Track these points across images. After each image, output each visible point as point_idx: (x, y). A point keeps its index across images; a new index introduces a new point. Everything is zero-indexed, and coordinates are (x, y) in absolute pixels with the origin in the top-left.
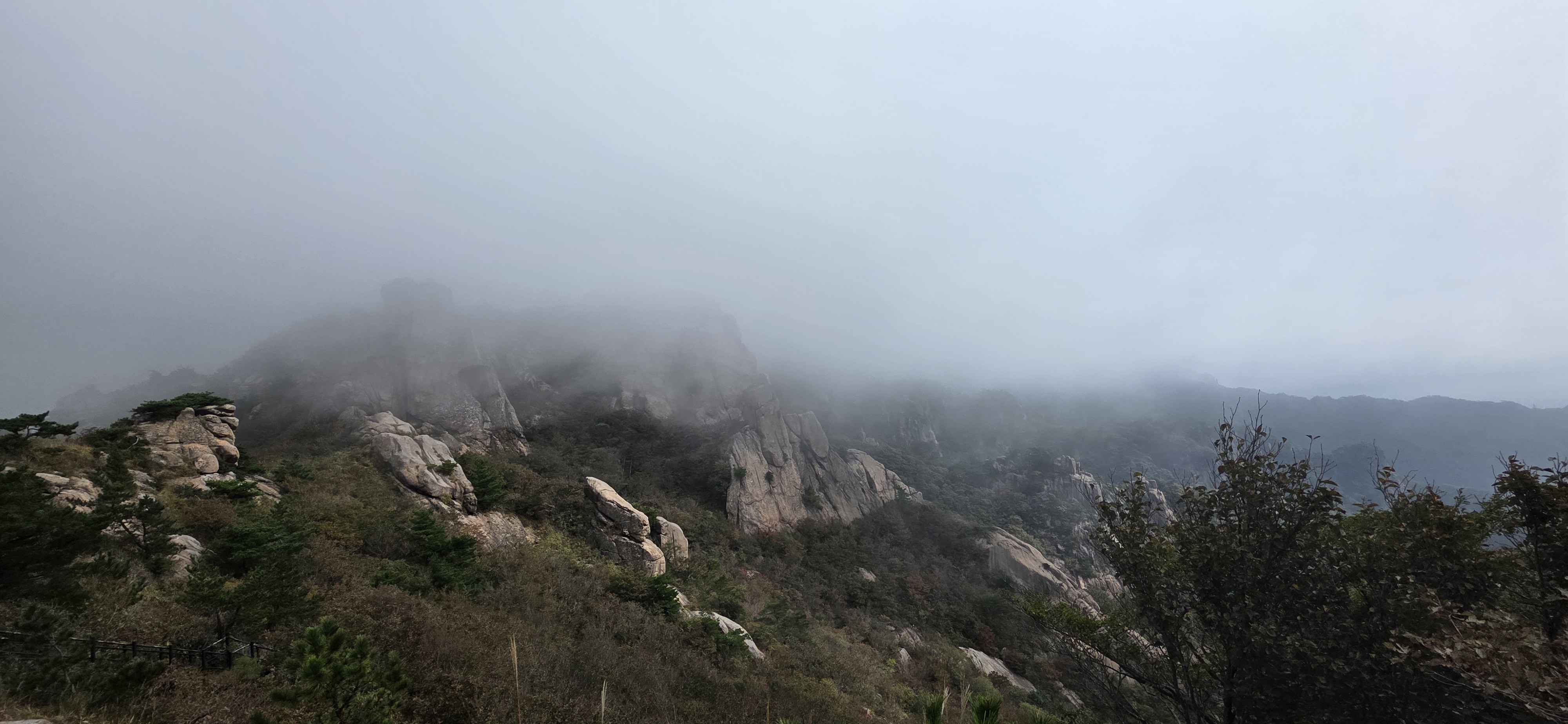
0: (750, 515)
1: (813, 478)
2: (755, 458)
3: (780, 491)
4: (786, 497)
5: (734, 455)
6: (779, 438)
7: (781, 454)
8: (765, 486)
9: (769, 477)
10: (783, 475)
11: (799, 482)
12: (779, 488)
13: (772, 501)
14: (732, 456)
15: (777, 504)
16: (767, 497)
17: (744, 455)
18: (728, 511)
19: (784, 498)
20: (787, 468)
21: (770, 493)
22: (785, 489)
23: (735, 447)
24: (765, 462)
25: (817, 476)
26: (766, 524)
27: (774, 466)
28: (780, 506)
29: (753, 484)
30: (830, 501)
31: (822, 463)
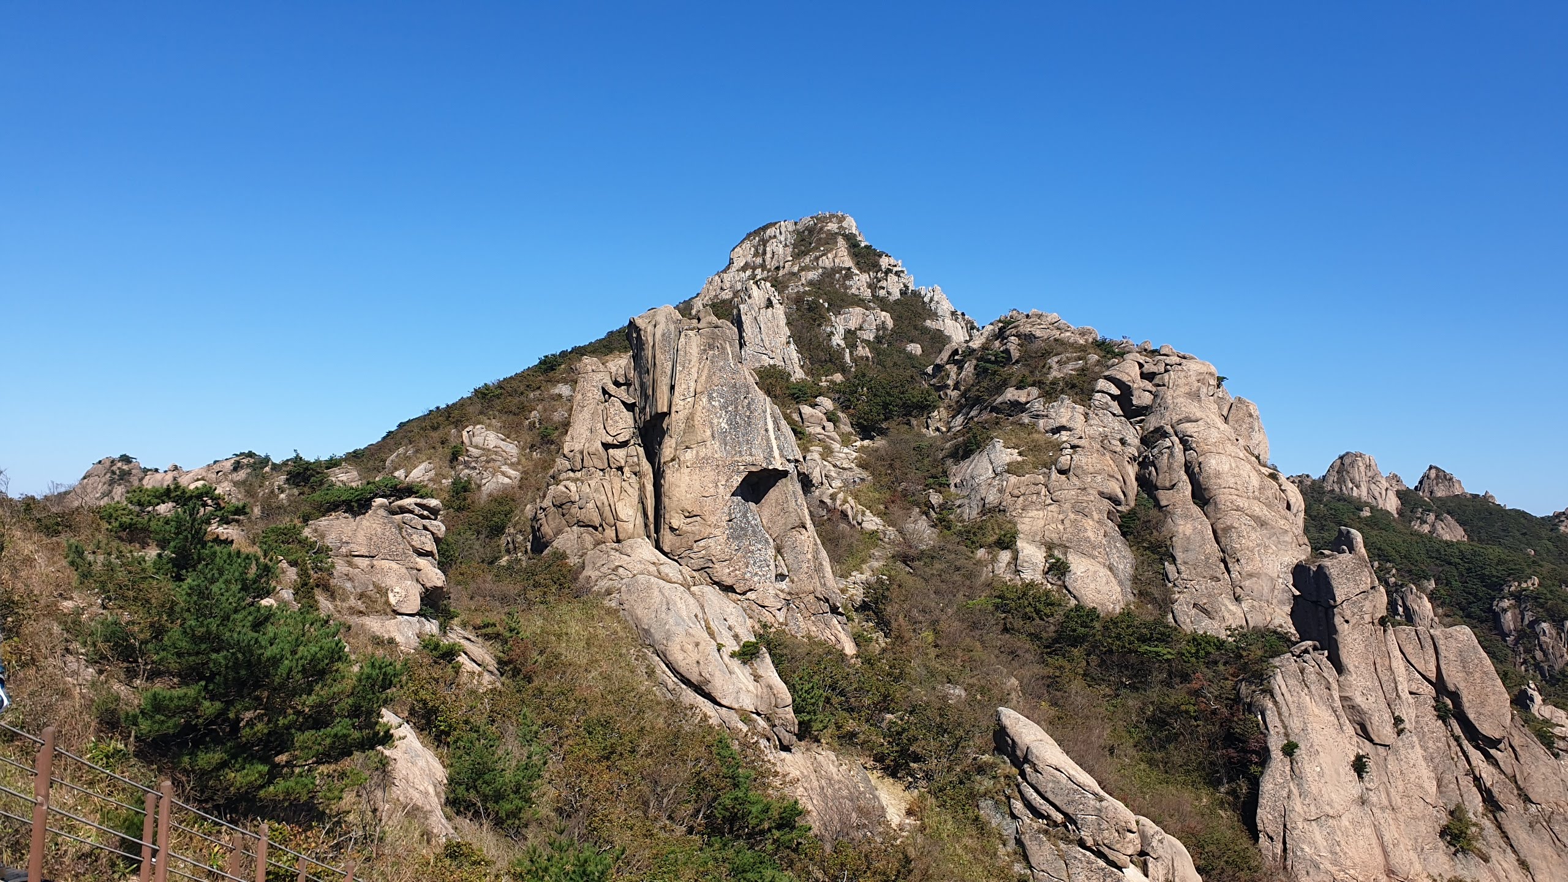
0: (1313, 843)
1: (1467, 782)
2: (1327, 716)
3: (1385, 802)
4: (1401, 819)
5: (1275, 703)
6: (1384, 679)
7: (1387, 716)
8: (1353, 787)
9: (1359, 766)
10: (1392, 765)
11: (1432, 787)
12: (1383, 796)
13: (1367, 822)
14: (1270, 705)
15: (1377, 828)
16: (1355, 809)
17: (1300, 707)
18: (1260, 827)
19: (1396, 819)
20: (1402, 751)
21: (1363, 801)
22: (1397, 801)
23: (1278, 682)
24: (1349, 729)
25: (1477, 780)
26: (1352, 872)
27: (1371, 741)
28: (1387, 837)
29: (1321, 775)
30: (1511, 846)
31: (1492, 751)
